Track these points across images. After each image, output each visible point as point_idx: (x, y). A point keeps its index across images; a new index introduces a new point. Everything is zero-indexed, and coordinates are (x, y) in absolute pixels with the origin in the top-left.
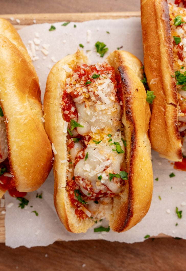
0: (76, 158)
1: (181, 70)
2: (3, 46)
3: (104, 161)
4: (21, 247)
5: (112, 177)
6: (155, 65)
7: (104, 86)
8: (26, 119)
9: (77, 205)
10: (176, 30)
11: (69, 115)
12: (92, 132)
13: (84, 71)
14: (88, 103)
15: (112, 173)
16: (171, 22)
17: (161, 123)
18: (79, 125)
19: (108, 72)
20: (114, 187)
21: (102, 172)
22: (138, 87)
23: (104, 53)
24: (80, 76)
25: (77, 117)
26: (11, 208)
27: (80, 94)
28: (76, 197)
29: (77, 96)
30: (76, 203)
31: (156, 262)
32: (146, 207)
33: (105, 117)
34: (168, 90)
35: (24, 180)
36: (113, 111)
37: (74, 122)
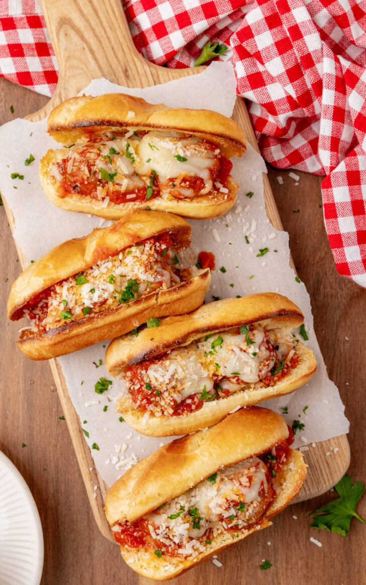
0: (239, 383)
1: (118, 298)
2: (144, 493)
3: (236, 355)
4: (346, 416)
5: (250, 342)
6: (119, 327)
7: (157, 376)
8: (215, 448)
9: (287, 369)
10: (75, 315)
11: (197, 404)
12: (208, 375)
13: (143, 400)
14: (179, 387)
15: (245, 343)
16: (68, 322)
17: (179, 304)
18: (204, 390)
19: (140, 375)
20: (259, 337)
21: (248, 353)
22: (148, 339)
23: (106, 381)
24: (149, 402)
25: (195, 394)
26: (307, 438)
27: (172, 399)
28: (279, 372)
29: (175, 401)
30: (285, 370)
31: (322, 259)
32: (270, 296)
33: (189, 365)
34: (143, 307)
35: (277, 432)
36: (180, 358)
37: (202, 396)
